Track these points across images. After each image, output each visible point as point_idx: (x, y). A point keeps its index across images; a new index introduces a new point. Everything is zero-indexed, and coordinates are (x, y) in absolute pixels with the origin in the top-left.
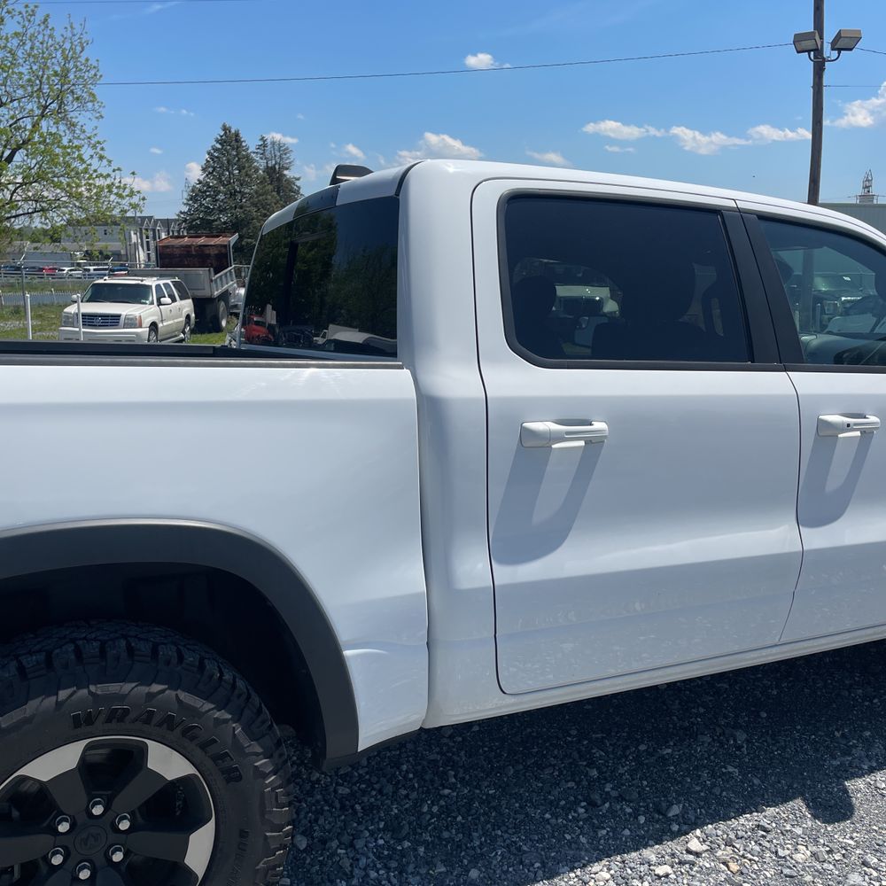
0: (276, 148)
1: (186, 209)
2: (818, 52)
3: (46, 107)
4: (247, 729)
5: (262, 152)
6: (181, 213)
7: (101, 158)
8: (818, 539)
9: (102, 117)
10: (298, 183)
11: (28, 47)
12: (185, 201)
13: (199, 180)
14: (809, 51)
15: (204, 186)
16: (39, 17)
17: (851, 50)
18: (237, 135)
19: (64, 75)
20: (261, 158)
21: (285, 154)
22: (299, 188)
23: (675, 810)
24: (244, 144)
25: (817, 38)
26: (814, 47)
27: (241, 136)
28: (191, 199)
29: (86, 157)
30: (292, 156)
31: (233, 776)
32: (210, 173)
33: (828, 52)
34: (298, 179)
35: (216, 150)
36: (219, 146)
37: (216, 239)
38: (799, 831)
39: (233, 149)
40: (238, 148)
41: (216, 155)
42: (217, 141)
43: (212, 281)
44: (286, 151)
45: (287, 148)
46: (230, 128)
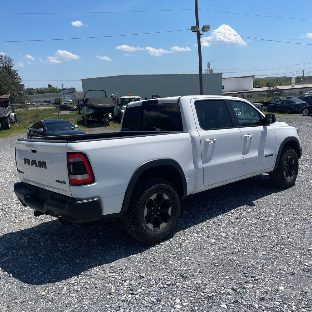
0: (7, 59)
2: (198, 32)
4: (175, 191)
8: (246, 157)
14: (196, 32)
17: (207, 31)
21: (11, 61)
22: (17, 74)
23: (226, 209)
25: (198, 28)
26: (197, 31)
30: (14, 62)
31: (174, 198)
33: (201, 32)
34: (17, 71)
37: (2, 96)
38: (248, 208)
43: (5, 111)
44: (11, 60)
45: (11, 59)
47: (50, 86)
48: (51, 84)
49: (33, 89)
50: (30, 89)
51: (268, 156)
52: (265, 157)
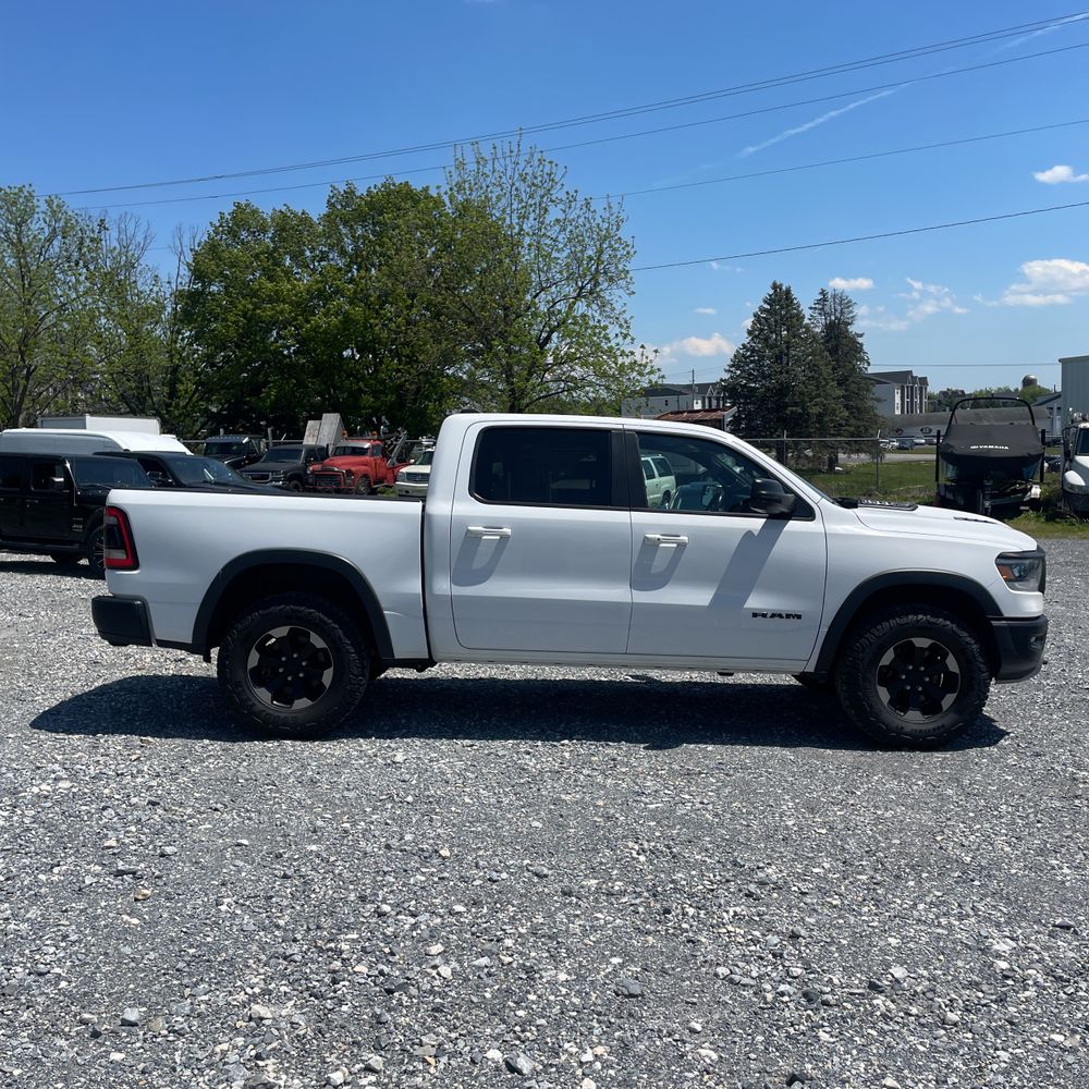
0: (838, 301)
1: (726, 376)
3: (582, 288)
5: (821, 307)
6: (722, 380)
9: (634, 293)
10: (860, 340)
11: (568, 232)
12: (727, 368)
13: (743, 345)
15: (747, 351)
18: (788, 291)
20: (820, 315)
21: (848, 307)
22: (862, 345)
24: (795, 302)
27: (793, 291)
28: (733, 366)
29: (612, 336)
30: (856, 309)
32: (756, 336)
34: (861, 335)
35: (762, 310)
36: (767, 306)
39: (783, 308)
40: (787, 306)
41: (763, 315)
42: (765, 302)
44: (849, 304)
45: (850, 301)
46: (781, 285)
47: (1028, 382)
48: (1032, 377)
49: (962, 392)
50: (953, 392)
51: (769, 616)
52: (755, 615)
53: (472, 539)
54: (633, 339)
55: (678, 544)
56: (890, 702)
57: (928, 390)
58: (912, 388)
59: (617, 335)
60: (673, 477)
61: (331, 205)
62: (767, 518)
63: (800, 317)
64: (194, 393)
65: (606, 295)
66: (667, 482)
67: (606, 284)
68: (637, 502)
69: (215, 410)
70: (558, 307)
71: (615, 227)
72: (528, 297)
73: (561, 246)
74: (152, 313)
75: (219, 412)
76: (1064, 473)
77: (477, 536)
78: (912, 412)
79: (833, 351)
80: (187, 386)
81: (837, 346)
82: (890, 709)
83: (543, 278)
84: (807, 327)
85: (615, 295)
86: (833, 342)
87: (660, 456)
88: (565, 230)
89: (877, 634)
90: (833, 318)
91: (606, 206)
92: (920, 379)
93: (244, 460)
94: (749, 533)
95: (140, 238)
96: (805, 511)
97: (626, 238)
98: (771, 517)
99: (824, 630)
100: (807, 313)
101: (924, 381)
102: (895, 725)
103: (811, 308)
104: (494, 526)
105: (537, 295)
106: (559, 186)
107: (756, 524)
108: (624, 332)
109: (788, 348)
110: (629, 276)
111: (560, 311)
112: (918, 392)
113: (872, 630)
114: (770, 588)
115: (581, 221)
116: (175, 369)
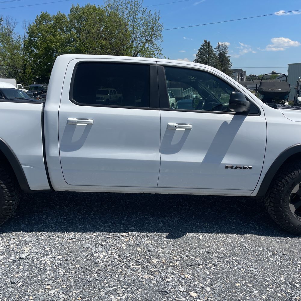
0: (223, 46)
3: (147, 39)
5: (218, 48)
7: (160, 54)
9: (163, 41)
10: (229, 58)
11: (143, 21)
13: (195, 59)
16: (147, 11)
18: (209, 43)
19: (152, 29)
20: (218, 50)
21: (226, 48)
22: (230, 60)
24: (211, 46)
27: (210, 43)
29: (156, 54)
30: (228, 49)
32: (199, 57)
35: (201, 48)
36: (202, 47)
39: (207, 48)
40: (209, 47)
41: (201, 50)
42: (202, 46)
43: (182, 92)
45: (227, 46)
46: (207, 41)
47: (273, 73)
48: (274, 71)
50: (253, 75)
51: (234, 168)
52: (227, 167)
53: (71, 126)
54: (162, 55)
55: (186, 129)
56: (295, 212)
57: (246, 75)
58: (242, 74)
59: (157, 54)
60: (175, 98)
61: (71, 11)
62: (235, 114)
63: (212, 51)
64: (31, 72)
65: (155, 42)
66: (173, 100)
67: (154, 38)
68: (164, 106)
69: (38, 78)
70: (139, 45)
71: (157, 20)
72: (131, 42)
73: (141, 26)
74: (17, 48)
75: (39, 78)
76: (297, 98)
77: (74, 124)
78: (241, 81)
79: (222, 62)
80: (29, 70)
81: (222, 60)
82: (295, 216)
83: (135, 36)
84: (214, 54)
85: (157, 42)
86: (221, 59)
87: (171, 92)
88: (142, 21)
89: (291, 177)
90: (221, 51)
91: (155, 13)
92: (244, 71)
93: (41, 92)
94: (225, 123)
95: (13, 24)
96: (255, 111)
97: (161, 24)
98: (237, 113)
99: (263, 175)
100: (214, 50)
101: (245, 72)
102: (298, 224)
103: (215, 49)
104: (83, 118)
105: (133, 41)
106: (140, 6)
107: (228, 117)
108: (160, 52)
109: (208, 60)
110: (161, 36)
111: (140, 46)
112: (243, 75)
113: (289, 175)
114: (236, 153)
115: (147, 18)
116: (25, 65)
